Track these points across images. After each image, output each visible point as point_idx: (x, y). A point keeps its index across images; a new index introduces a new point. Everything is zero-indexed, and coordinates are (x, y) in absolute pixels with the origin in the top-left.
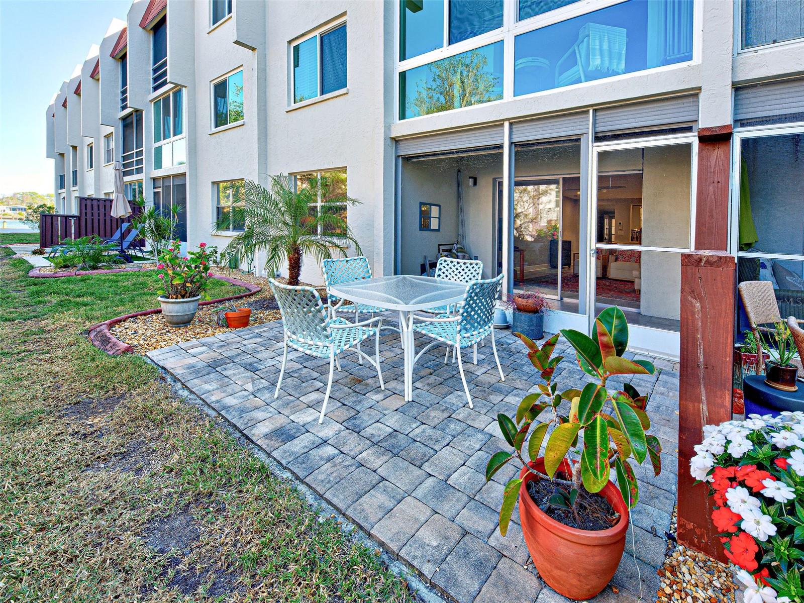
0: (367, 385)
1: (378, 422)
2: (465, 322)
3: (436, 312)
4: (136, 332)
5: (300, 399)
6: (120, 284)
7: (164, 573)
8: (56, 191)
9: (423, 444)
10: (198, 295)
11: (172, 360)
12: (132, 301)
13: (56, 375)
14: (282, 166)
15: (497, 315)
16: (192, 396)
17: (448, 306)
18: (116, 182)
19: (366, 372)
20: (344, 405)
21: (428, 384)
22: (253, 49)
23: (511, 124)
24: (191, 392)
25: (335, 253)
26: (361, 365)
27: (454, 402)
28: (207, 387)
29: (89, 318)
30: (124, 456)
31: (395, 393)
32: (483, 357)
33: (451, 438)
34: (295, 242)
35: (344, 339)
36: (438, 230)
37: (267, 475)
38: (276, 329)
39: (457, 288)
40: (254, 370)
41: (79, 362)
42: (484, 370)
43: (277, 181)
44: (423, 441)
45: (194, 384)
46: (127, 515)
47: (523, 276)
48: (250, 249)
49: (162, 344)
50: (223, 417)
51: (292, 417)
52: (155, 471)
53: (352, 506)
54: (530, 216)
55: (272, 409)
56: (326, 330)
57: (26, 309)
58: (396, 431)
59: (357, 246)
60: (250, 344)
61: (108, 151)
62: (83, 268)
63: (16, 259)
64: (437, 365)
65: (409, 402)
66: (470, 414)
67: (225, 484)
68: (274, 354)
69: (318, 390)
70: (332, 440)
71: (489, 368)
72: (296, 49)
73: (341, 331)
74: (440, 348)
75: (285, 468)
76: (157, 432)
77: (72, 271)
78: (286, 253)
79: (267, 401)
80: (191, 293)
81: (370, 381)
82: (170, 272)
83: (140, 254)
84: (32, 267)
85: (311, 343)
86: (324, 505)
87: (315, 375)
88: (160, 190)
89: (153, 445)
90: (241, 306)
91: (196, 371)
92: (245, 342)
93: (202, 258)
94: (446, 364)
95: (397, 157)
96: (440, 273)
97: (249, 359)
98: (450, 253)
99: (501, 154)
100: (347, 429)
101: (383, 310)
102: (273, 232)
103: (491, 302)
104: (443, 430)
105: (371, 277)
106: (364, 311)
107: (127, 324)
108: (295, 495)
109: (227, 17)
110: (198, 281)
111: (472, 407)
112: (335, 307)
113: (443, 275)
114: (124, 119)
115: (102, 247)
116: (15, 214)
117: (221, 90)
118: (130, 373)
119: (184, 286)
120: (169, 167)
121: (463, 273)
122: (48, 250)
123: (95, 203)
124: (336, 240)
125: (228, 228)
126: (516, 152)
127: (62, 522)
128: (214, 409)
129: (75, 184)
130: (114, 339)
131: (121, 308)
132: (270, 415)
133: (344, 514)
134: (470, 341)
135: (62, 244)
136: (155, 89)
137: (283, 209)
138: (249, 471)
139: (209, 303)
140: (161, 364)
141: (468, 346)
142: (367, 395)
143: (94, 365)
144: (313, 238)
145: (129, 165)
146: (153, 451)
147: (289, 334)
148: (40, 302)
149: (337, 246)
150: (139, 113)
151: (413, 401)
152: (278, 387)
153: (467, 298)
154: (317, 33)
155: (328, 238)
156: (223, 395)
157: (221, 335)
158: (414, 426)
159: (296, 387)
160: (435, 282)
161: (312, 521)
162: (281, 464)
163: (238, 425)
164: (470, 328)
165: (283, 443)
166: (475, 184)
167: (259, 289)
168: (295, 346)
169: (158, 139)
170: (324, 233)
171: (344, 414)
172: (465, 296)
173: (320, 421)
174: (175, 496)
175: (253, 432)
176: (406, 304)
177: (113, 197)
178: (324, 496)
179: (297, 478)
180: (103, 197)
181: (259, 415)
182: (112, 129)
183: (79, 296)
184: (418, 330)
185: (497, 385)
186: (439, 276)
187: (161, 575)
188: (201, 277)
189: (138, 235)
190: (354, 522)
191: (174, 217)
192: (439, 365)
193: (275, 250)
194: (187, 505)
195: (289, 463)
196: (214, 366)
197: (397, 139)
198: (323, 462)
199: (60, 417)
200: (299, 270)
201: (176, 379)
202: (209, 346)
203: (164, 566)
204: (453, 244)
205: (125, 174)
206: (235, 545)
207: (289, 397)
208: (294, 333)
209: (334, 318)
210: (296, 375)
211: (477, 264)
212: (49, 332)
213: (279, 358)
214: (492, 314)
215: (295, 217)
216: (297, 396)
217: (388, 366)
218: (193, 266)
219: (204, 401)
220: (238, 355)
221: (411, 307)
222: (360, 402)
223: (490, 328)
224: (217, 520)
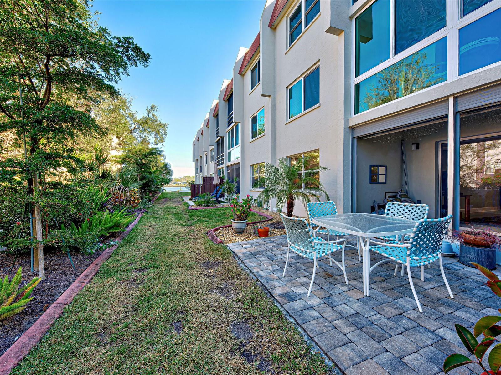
0: (336, 279)
1: (345, 304)
2: (414, 249)
3: (387, 239)
4: (223, 235)
5: (296, 279)
6: (217, 213)
7: (239, 349)
8: (195, 175)
9: (380, 327)
10: (246, 220)
11: (237, 249)
12: (221, 221)
13: (198, 249)
14: (283, 154)
15: (443, 246)
16: (246, 268)
17: (397, 236)
18: (215, 169)
19: (334, 271)
20: (322, 288)
21: (381, 288)
22: (269, 96)
23: (456, 98)
24: (246, 266)
25: (313, 199)
26: (331, 266)
27: (405, 304)
28: (252, 264)
29: (207, 227)
30: (222, 289)
31: (356, 289)
32: (430, 276)
33: (403, 330)
34: (290, 194)
35: (321, 250)
36: (385, 183)
37: (282, 316)
38: (282, 240)
39: (405, 223)
40: (272, 259)
41: (205, 245)
42: (431, 286)
43: (281, 162)
44: (380, 325)
45: (246, 261)
46: (224, 316)
47: (469, 216)
48: (268, 197)
49: (233, 241)
50: (259, 281)
51: (292, 289)
52: (233, 299)
53: (332, 351)
54: (475, 168)
55: (282, 282)
56: (312, 244)
57: (188, 222)
58: (358, 313)
59: (327, 195)
60: (269, 246)
61: (212, 156)
62: (204, 206)
63: (185, 202)
64: (388, 276)
65: (367, 296)
66: (419, 317)
67: (262, 315)
68: (281, 253)
69: (306, 276)
70: (316, 307)
71: (437, 286)
72: (291, 89)
73: (319, 245)
74: (390, 264)
75: (291, 316)
76: (233, 281)
77: (201, 207)
78: (286, 199)
79: (279, 277)
80: (243, 218)
81: (338, 277)
82: (235, 209)
83: (223, 200)
84: (189, 205)
85: (303, 249)
86: (314, 344)
87: (304, 267)
88: (230, 171)
89: (232, 287)
90: (264, 226)
91: (247, 256)
92: (267, 245)
93: (247, 202)
94: (396, 276)
95: (353, 138)
96: (389, 212)
97: (269, 253)
98: (395, 198)
99: (446, 123)
100: (325, 303)
101: (346, 234)
102: (279, 188)
103: (440, 236)
104: (396, 322)
105: (337, 214)
106: (333, 234)
107: (220, 231)
108: (297, 333)
109: (257, 84)
110: (246, 213)
111: (421, 311)
112: (315, 231)
113: (391, 214)
114: (217, 142)
115: (210, 197)
116: (184, 185)
117: (254, 120)
118: (222, 252)
119: (241, 215)
120: (233, 160)
121: (409, 213)
122: (194, 199)
123: (208, 178)
124: (314, 192)
125: (257, 188)
126: (461, 119)
127: (203, 311)
128: (255, 276)
129: (201, 171)
130: (216, 237)
131: (217, 224)
132: (281, 285)
133: (326, 354)
134: (419, 263)
135: (198, 196)
136: (228, 126)
137: (284, 176)
138: (273, 312)
139: (250, 224)
140: (233, 250)
141: (417, 267)
142: (336, 286)
143: (210, 247)
144: (300, 191)
145: (219, 162)
146: (232, 290)
147: (290, 243)
148: (192, 219)
149: (314, 195)
150: (222, 138)
151: (370, 296)
152: (285, 271)
153: (416, 232)
154: (302, 78)
155: (308, 191)
156: (259, 270)
157: (256, 240)
158: (372, 313)
159: (294, 273)
160: (385, 218)
161: (307, 350)
162: (288, 313)
163: (266, 286)
164: (419, 254)
165: (288, 302)
166: (418, 147)
167: (272, 218)
168: (293, 250)
169: (229, 149)
170: (306, 188)
171: (322, 294)
172: (414, 230)
173: (308, 295)
174: (242, 313)
175: (274, 291)
176: (364, 232)
177: (213, 176)
178: (313, 339)
179: (297, 323)
180: (210, 176)
181: (276, 284)
182: (213, 147)
183: (203, 218)
184: (373, 250)
185: (446, 300)
186: (388, 214)
187: (238, 348)
188: (248, 211)
189: (222, 192)
190: (333, 361)
191: (235, 183)
192: (390, 276)
193: (280, 198)
194: (247, 320)
195: (292, 313)
196: (254, 254)
197: (353, 127)
198: (312, 319)
199: (200, 267)
200: (292, 208)
201: (239, 259)
202: (251, 244)
203: (239, 345)
204: (398, 192)
205: (218, 165)
206: (268, 348)
207: (290, 277)
208: (293, 243)
209: (315, 237)
210: (293, 266)
211: (422, 207)
212: (195, 231)
213: (284, 255)
214: (440, 245)
215: (290, 180)
216: (294, 277)
217: (350, 270)
218: (244, 206)
219: (251, 271)
220: (265, 251)
221: (367, 234)
222: (332, 289)
223: (439, 255)
224: (260, 331)
